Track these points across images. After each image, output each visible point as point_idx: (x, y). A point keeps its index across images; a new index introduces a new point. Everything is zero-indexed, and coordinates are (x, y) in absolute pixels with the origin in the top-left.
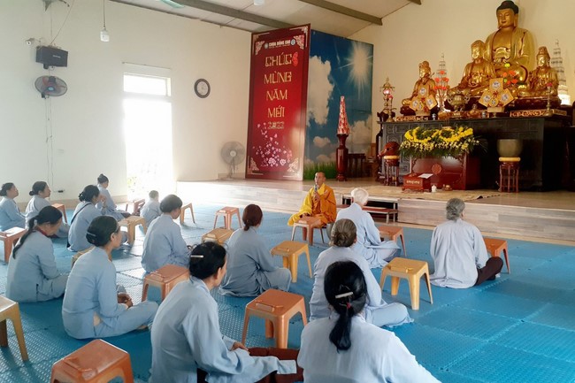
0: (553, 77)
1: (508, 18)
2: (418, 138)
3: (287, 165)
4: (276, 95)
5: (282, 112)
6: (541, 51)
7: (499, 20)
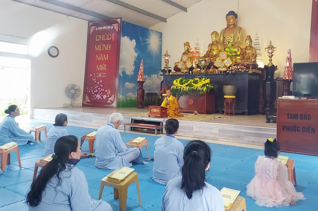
0: (254, 52)
1: (232, 20)
2: (180, 84)
3: (107, 98)
4: (101, 58)
5: (105, 67)
6: (248, 38)
7: (227, 22)
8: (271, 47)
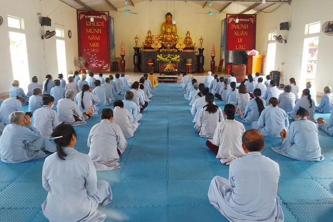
0: (191, 40)
1: (170, 18)
2: (163, 58)
3: (102, 67)
4: (93, 38)
5: (97, 45)
6: (188, 32)
7: (166, 19)
8: (201, 39)
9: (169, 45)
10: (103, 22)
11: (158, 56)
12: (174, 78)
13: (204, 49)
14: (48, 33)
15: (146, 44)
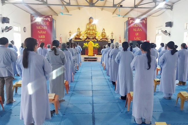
1: (92, 20)
4: (41, 32)
5: (44, 37)
6: (104, 29)
7: (90, 21)
8: (112, 33)
9: (91, 37)
10: (48, 22)
11: (84, 44)
12: (95, 58)
13: (114, 39)
14: (7, 28)
15: (76, 36)
